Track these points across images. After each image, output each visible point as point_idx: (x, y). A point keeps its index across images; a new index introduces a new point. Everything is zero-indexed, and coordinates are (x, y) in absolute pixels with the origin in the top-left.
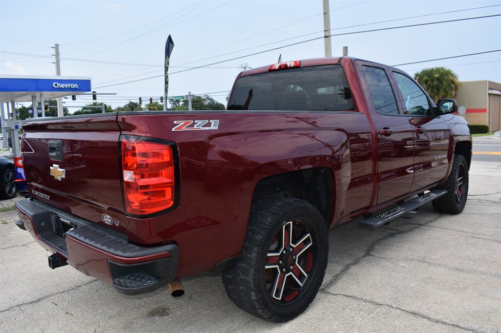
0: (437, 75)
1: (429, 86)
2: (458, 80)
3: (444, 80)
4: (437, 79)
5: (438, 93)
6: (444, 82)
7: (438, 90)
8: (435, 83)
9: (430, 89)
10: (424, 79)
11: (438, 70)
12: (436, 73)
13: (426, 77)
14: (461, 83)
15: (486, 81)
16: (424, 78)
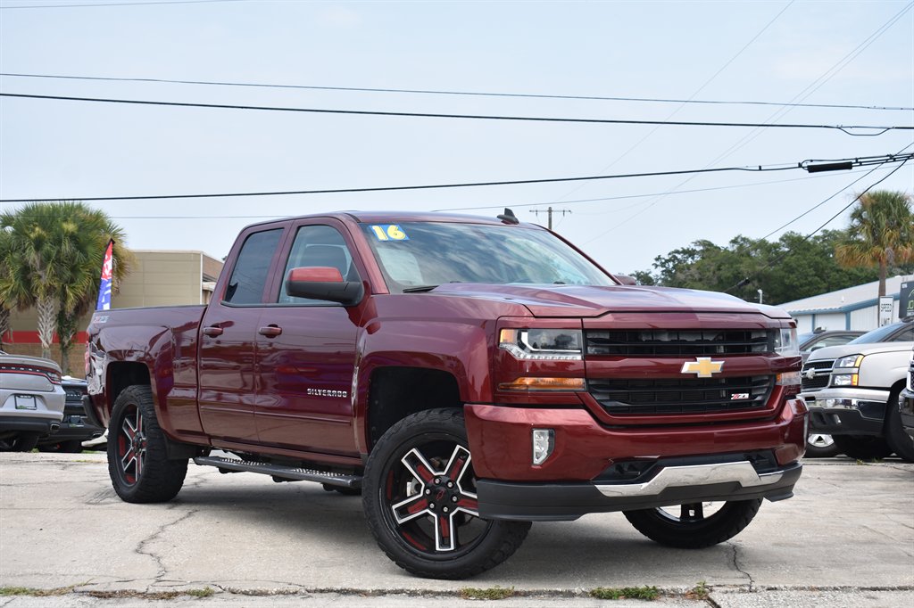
0: (70, 227)
1: (48, 257)
2: (124, 246)
3: (90, 241)
4: (73, 237)
5: (72, 281)
6: (91, 249)
7: (74, 269)
8: (67, 247)
9: (50, 266)
10: (32, 236)
11: (70, 211)
12: (66, 220)
13: (37, 229)
14: (132, 254)
15: (197, 255)
16: (33, 230)
